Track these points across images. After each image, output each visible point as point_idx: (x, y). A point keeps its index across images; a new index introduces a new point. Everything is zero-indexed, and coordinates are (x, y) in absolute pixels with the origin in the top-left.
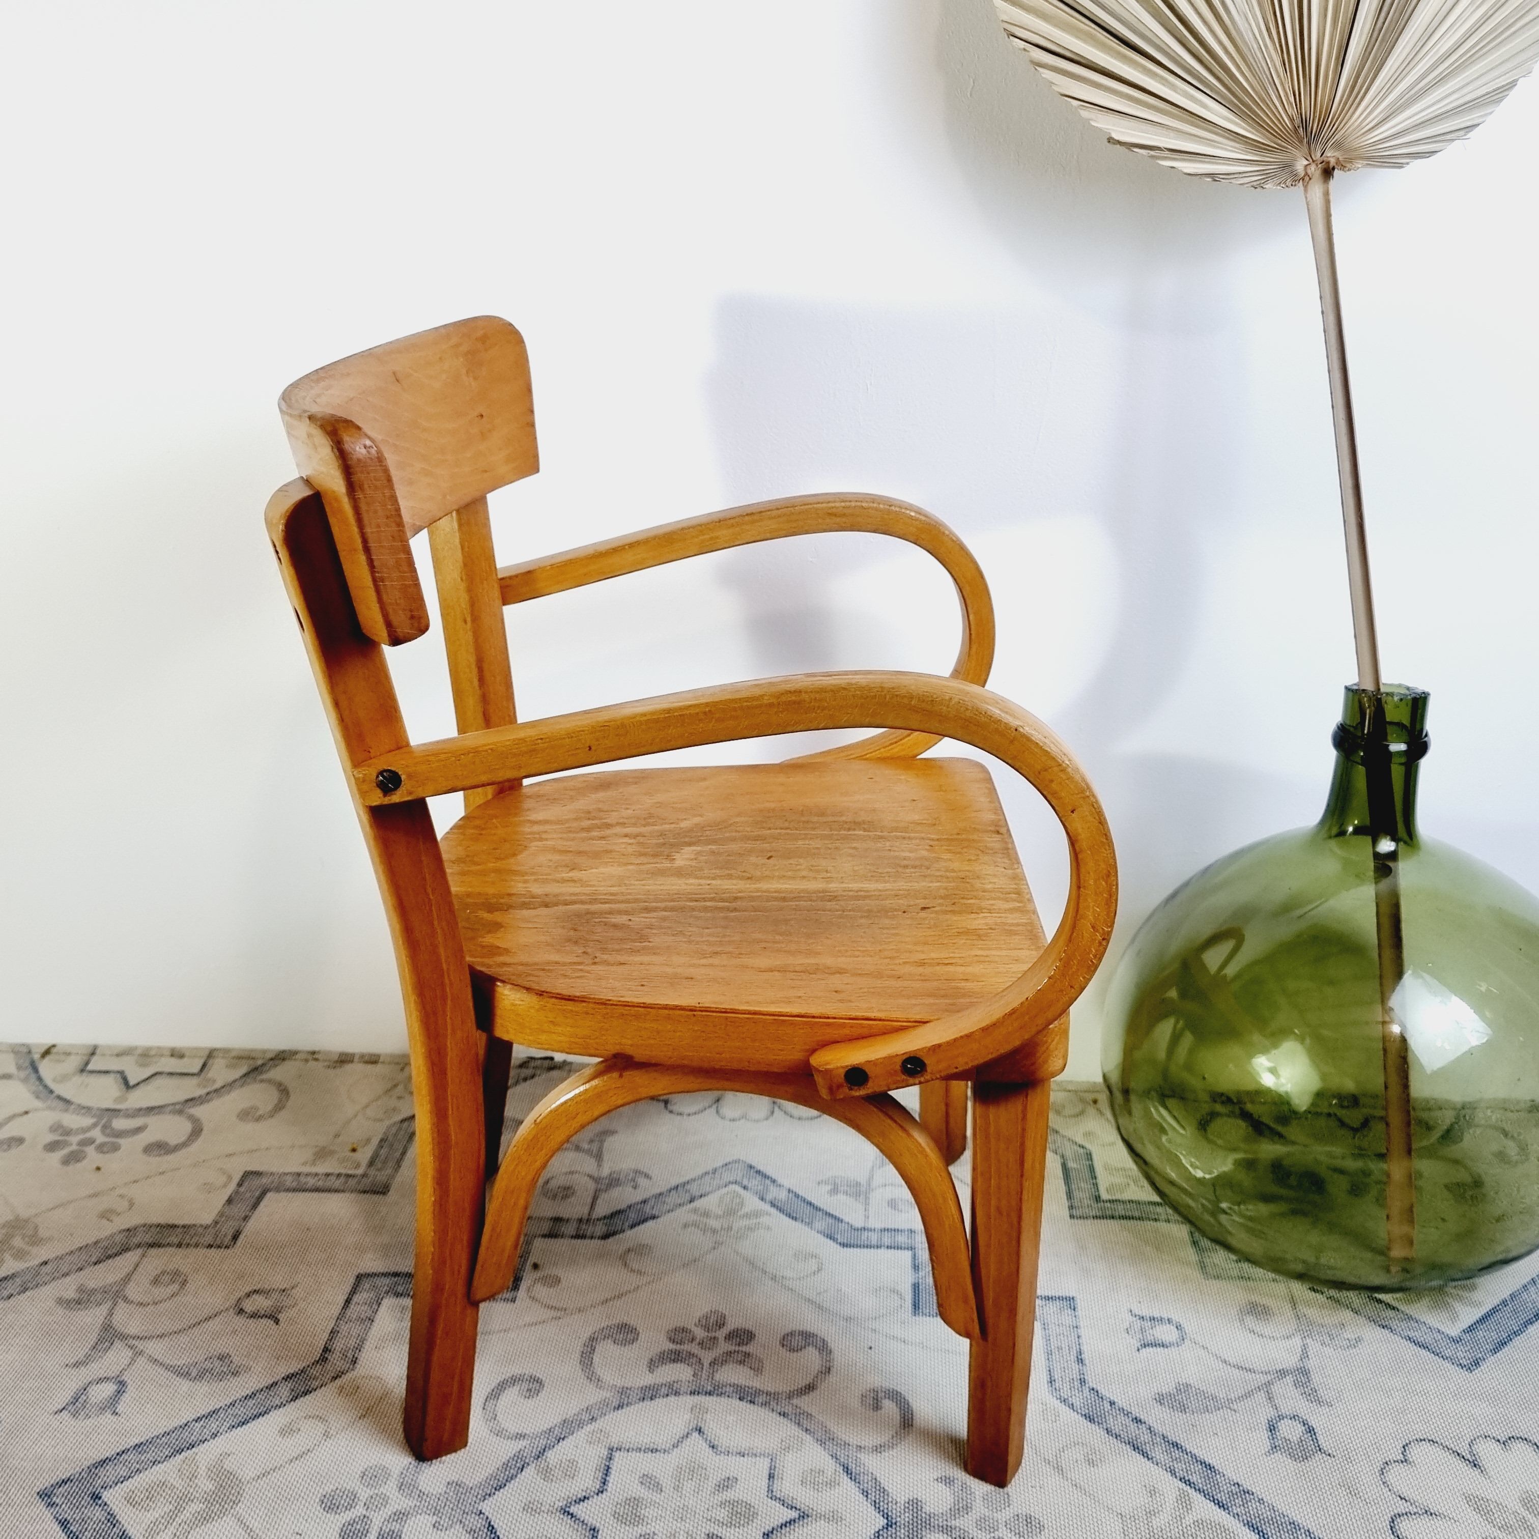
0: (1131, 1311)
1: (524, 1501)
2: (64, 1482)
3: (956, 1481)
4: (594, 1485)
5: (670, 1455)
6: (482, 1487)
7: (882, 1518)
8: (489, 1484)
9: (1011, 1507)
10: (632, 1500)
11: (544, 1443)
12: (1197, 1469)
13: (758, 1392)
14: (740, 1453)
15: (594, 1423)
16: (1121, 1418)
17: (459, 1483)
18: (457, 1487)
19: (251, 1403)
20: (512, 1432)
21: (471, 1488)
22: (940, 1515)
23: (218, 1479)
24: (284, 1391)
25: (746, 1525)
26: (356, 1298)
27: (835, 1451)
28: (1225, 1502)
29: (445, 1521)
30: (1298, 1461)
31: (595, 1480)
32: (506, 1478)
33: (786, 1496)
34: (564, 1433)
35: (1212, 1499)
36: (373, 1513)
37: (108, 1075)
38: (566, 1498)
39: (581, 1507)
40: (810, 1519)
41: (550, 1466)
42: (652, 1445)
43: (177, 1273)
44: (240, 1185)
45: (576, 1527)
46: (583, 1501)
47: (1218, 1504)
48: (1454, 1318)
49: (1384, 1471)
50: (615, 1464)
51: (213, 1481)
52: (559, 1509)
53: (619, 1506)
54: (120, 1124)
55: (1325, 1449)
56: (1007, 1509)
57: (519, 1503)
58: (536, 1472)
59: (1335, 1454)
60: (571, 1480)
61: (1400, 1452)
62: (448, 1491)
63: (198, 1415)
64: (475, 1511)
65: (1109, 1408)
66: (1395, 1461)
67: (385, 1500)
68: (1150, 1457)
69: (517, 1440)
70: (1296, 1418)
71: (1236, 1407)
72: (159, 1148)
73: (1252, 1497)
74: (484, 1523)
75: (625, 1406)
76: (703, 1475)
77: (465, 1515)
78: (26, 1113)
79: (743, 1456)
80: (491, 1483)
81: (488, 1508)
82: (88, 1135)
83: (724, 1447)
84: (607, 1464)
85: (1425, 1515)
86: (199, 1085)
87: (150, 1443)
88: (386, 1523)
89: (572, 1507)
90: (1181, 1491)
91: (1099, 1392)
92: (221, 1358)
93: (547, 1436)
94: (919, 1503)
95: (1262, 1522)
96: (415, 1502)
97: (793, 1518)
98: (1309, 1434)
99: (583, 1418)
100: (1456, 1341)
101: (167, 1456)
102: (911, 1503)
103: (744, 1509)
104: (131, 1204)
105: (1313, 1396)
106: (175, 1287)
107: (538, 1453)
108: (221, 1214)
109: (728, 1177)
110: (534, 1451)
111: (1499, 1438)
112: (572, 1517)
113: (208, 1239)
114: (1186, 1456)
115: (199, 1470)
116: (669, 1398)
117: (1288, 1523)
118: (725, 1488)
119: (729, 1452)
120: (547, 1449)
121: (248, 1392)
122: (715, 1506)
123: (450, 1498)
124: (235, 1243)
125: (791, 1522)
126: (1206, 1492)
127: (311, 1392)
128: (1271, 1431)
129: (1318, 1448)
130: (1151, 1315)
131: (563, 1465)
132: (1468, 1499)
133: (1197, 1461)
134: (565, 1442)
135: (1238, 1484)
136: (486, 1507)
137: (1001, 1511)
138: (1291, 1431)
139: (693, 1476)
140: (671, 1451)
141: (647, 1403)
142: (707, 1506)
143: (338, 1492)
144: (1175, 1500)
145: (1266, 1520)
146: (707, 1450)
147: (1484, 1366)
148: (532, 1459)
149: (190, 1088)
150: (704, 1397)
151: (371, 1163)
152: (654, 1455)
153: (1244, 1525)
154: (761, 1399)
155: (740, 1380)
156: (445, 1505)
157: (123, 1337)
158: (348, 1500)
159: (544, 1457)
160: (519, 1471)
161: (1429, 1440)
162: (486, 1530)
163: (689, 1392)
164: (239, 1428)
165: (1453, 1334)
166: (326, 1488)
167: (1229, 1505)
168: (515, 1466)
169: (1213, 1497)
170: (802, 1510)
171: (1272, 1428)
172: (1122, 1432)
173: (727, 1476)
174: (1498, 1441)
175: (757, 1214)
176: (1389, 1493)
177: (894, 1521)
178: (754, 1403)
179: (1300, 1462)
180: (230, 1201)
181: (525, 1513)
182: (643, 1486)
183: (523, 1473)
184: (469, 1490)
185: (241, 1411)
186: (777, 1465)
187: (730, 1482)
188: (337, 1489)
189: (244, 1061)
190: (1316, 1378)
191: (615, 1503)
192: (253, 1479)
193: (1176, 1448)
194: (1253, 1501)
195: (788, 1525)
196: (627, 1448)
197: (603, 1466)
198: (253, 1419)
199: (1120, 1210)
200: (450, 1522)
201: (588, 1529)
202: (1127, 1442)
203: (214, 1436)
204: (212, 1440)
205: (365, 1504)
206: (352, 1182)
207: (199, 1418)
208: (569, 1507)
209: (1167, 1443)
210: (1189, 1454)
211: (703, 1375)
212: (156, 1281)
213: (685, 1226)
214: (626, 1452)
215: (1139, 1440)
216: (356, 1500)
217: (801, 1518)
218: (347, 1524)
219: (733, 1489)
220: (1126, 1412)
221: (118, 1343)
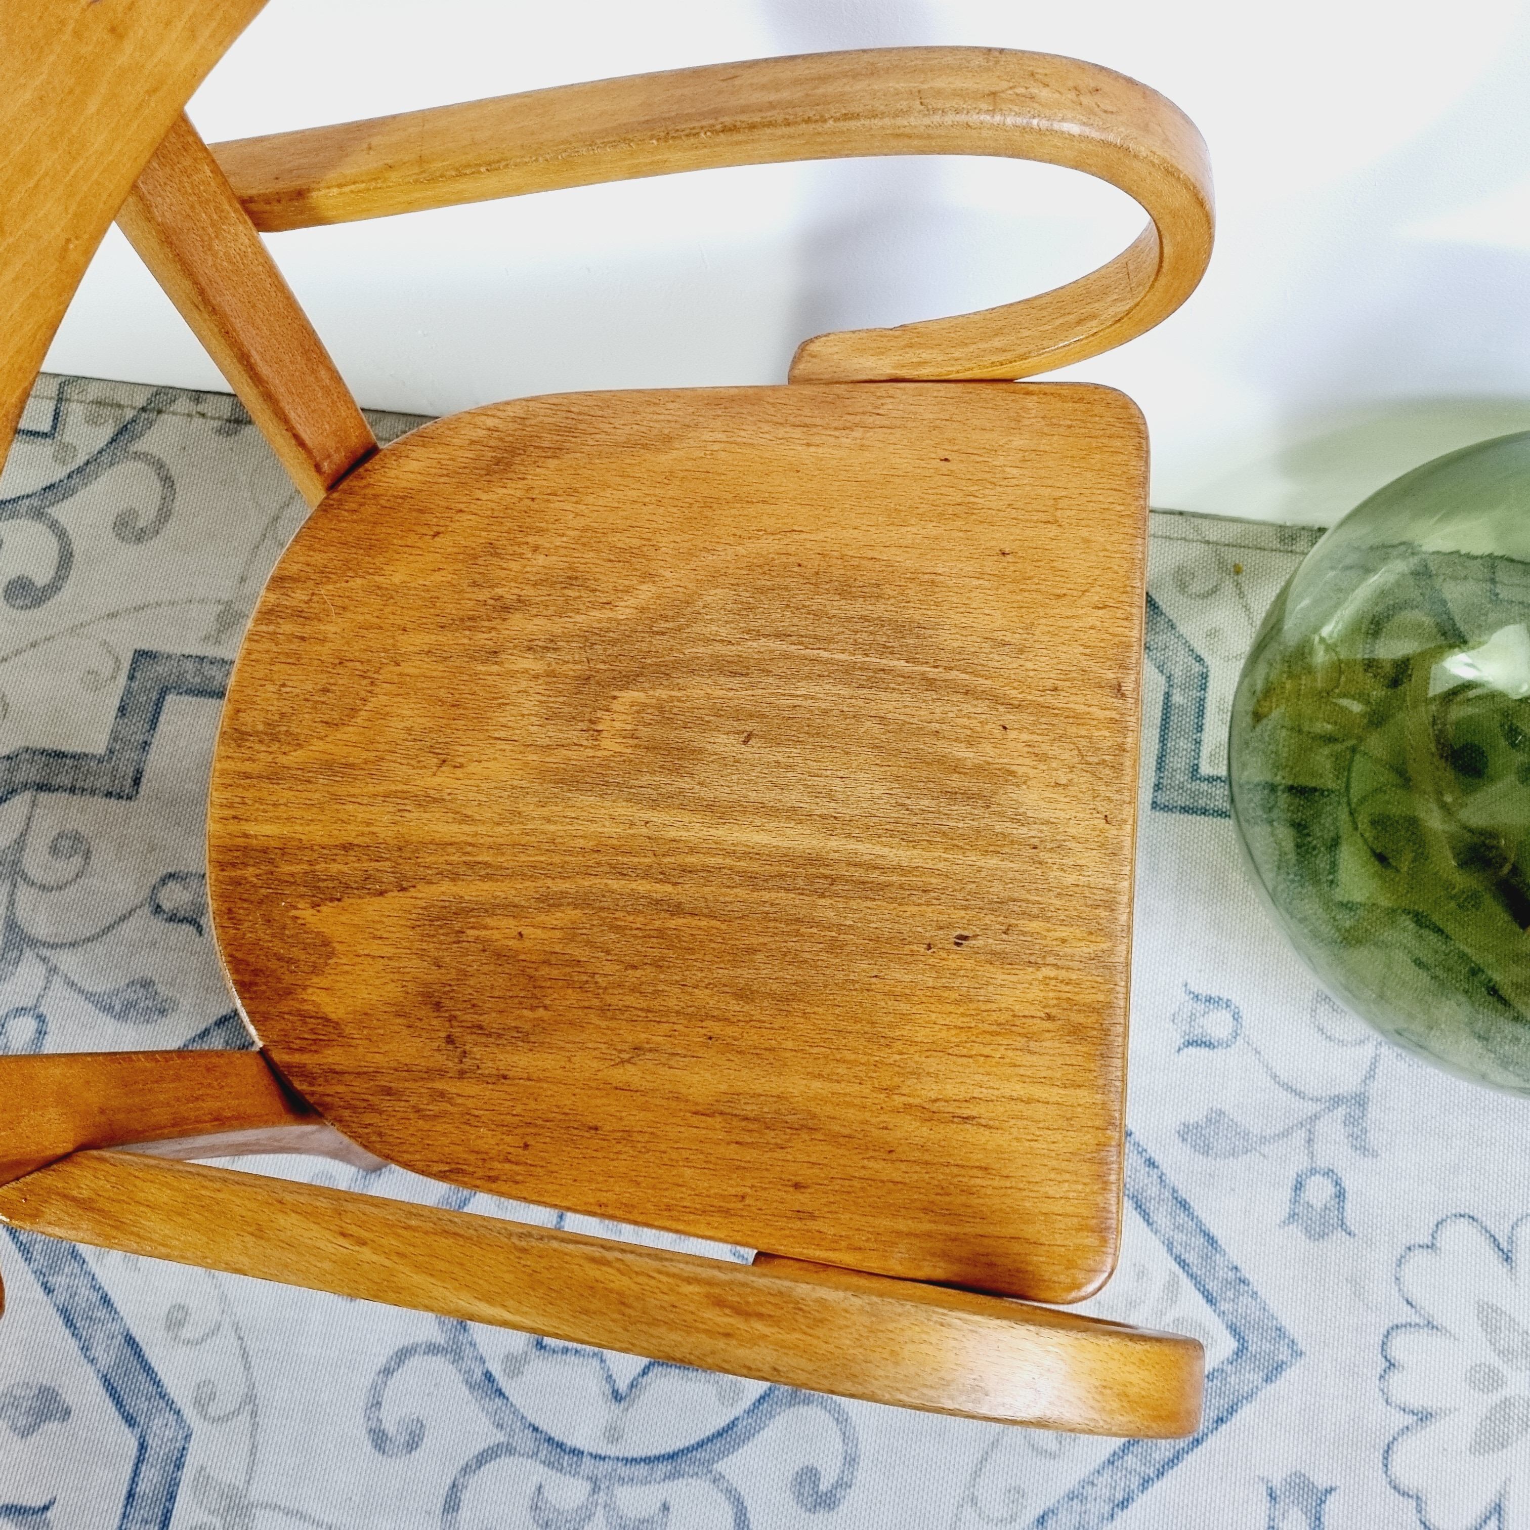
0: (1186, 985)
12: (1197, 1242)
28: (1214, 1295)
30: (1312, 1239)
35: (1202, 1288)
43: (77, 837)
44: (131, 677)
47: (1207, 1296)
49: (1404, 1259)
55: (1348, 1223)
59: (1357, 1232)
61: (1430, 1233)
66: (1419, 1247)
68: (1151, 1218)
70: (1331, 1174)
71: (1266, 1151)
72: (22, 591)
73: (1246, 1288)
85: (1425, 1328)
86: (55, 458)
90: (1172, 1275)
92: (144, 984)
95: (1247, 1325)
98: (1337, 1201)
105: (1360, 1140)
106: (77, 860)
113: (104, 782)
114: (1190, 1223)
117: (1274, 1328)
124: (137, 792)
126: (1199, 1279)
128: (1296, 1192)
129: (1340, 1223)
130: (1209, 994)
132: (1481, 1309)
133: (1201, 1230)
135: (1236, 1268)
138: (1317, 1193)
144: (1162, 1283)
145: (1252, 1319)
149: (45, 464)
153: (1227, 1329)
157: (33, 943)
161: (1469, 1217)
167: (1218, 1298)
169: (1204, 1285)
171: (1299, 1186)
176: (1397, 1293)
179: (1314, 1241)
180: (122, 709)
189: (106, 411)
193: (1183, 1209)
209: (1174, 1201)
210: (1195, 1220)
212: (55, 850)
220: (1140, 1149)
221: (28, 954)
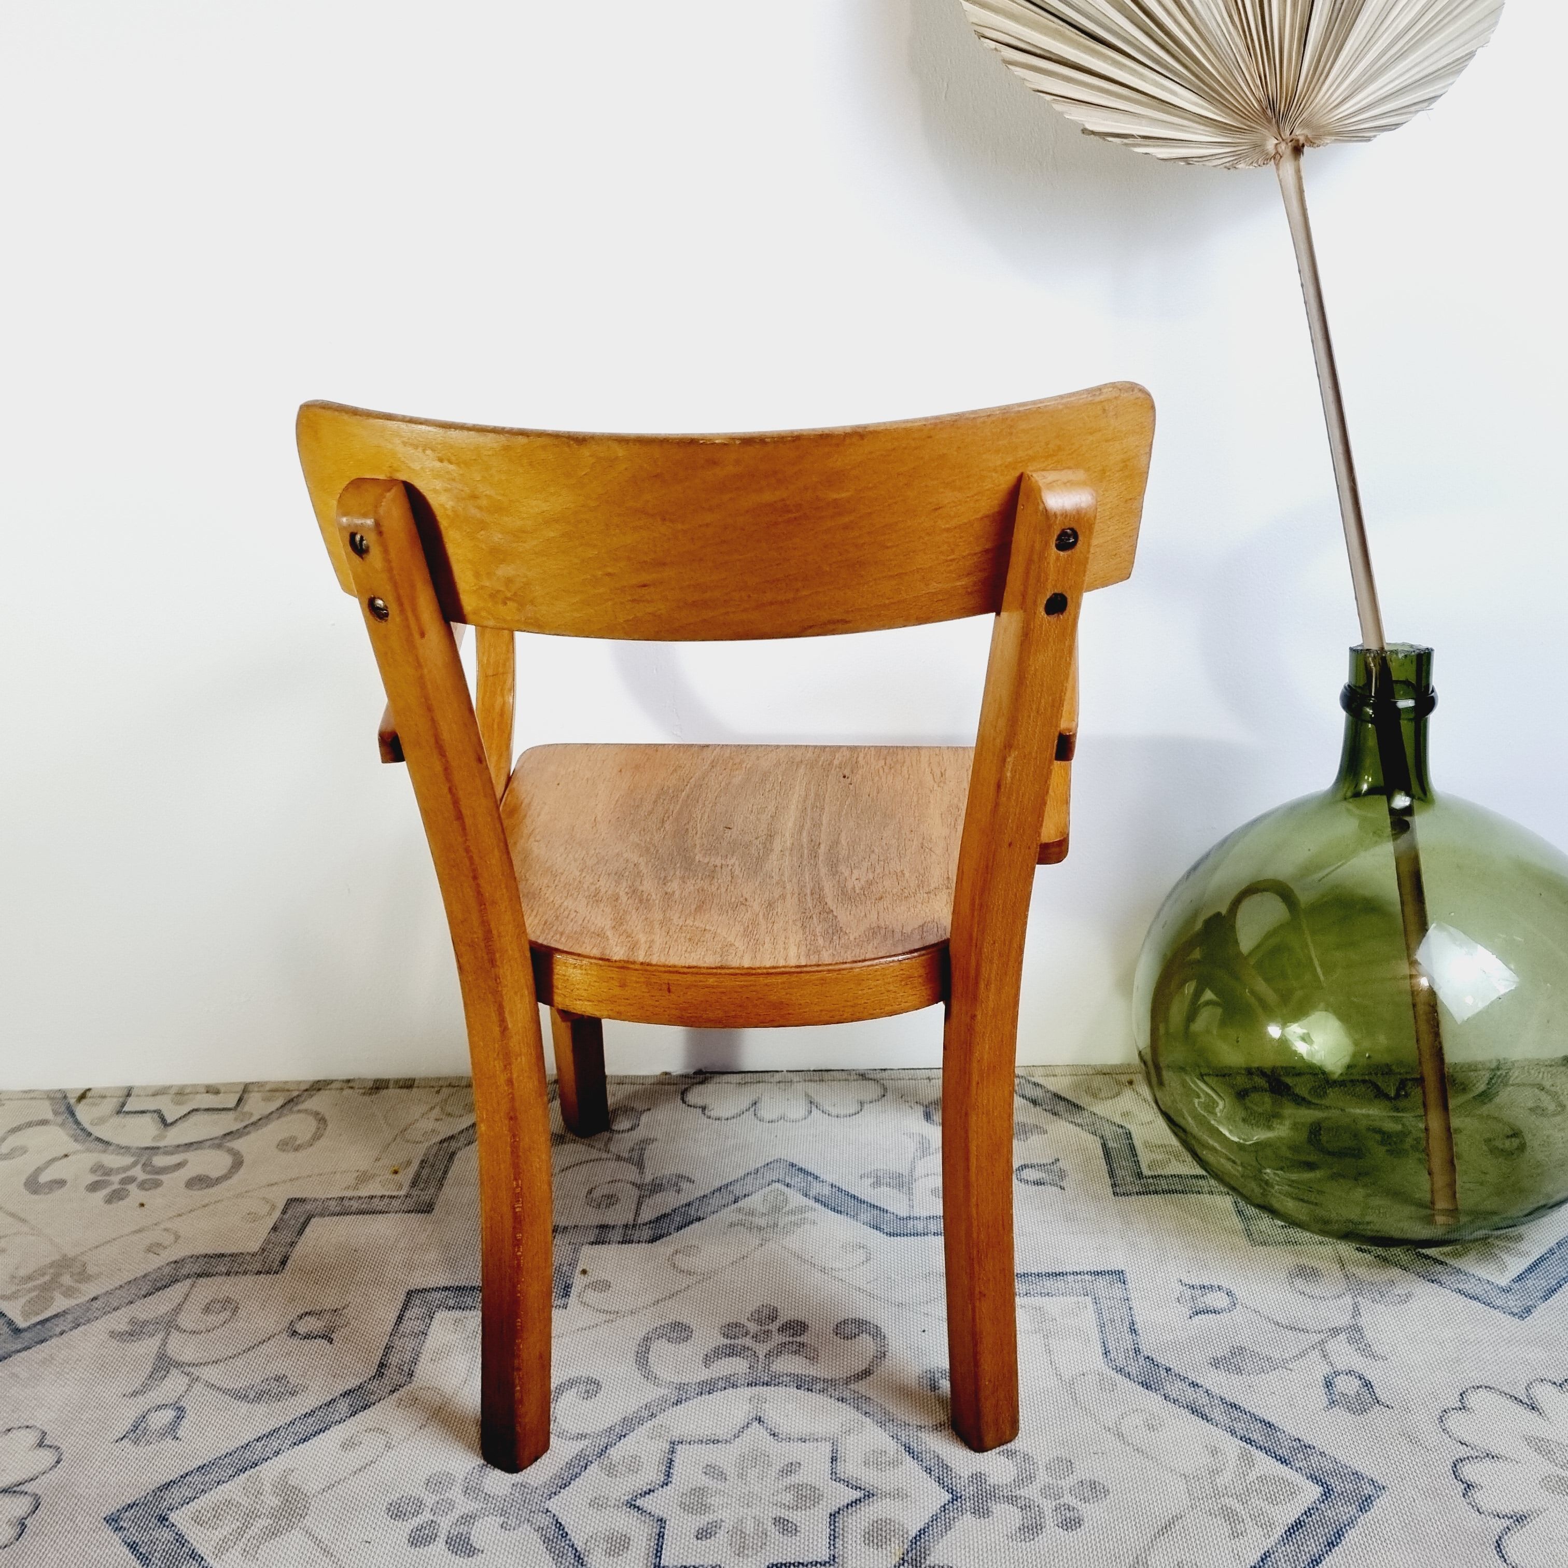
0: (1181, 1281)
1: (590, 1497)
2: (131, 1506)
3: (1018, 1453)
4: (658, 1478)
5: (732, 1445)
6: (547, 1487)
7: (947, 1493)
8: (554, 1483)
9: (1074, 1473)
10: (698, 1490)
11: (606, 1441)
12: (1256, 1427)
13: (815, 1380)
14: (801, 1439)
15: (653, 1420)
16: (1179, 1384)
17: (524, 1484)
18: (522, 1488)
19: (310, 1420)
20: (573, 1433)
21: (536, 1488)
22: (1005, 1487)
23: (284, 1495)
24: (343, 1406)
25: (812, 1507)
26: (408, 1314)
27: (895, 1432)
28: (1287, 1457)
29: (512, 1522)
30: (1357, 1414)
31: (659, 1473)
32: (570, 1476)
33: (850, 1478)
34: (624, 1430)
35: (1273, 1455)
36: (440, 1517)
37: (144, 1115)
38: (631, 1492)
39: (646, 1500)
40: (875, 1498)
41: (613, 1463)
42: (713, 1436)
43: (228, 1300)
44: (284, 1212)
45: (643, 1519)
46: (649, 1494)
47: (1281, 1459)
48: (1503, 1268)
49: (1443, 1418)
50: (678, 1457)
51: (279, 1497)
52: (625, 1503)
53: (684, 1497)
54: (160, 1161)
55: (1383, 1401)
56: (1071, 1476)
57: (585, 1499)
58: (600, 1469)
59: (1393, 1405)
60: (635, 1474)
61: (1458, 1399)
62: (513, 1492)
63: (259, 1435)
64: (541, 1509)
65: (1166, 1374)
66: (1453, 1409)
67: (451, 1504)
68: (1209, 1418)
69: (579, 1440)
70: (1352, 1373)
71: (1291, 1366)
72: (200, 1182)
73: (1313, 1451)
74: (551, 1520)
75: (683, 1402)
76: (766, 1462)
77: (532, 1514)
78: (66, 1156)
79: (804, 1442)
80: (556, 1482)
81: (555, 1507)
82: (129, 1173)
83: (785, 1434)
84: (670, 1457)
85: (1487, 1459)
86: (236, 1119)
87: (213, 1464)
88: (454, 1526)
89: (638, 1500)
90: (1243, 1450)
91: (1155, 1360)
92: (278, 1379)
93: (608, 1434)
94: (983, 1477)
95: (1325, 1474)
96: (481, 1504)
97: (858, 1498)
98: (1366, 1388)
99: (643, 1414)
100: (1506, 1290)
101: (231, 1476)
102: (974, 1477)
103: (809, 1492)
104: (177, 1237)
105: (1367, 1351)
106: (226, 1315)
107: (600, 1451)
108: (267, 1241)
109: (769, 1176)
110: (596, 1449)
111: (1555, 1380)
112: (639, 1510)
113: (257, 1266)
114: (1245, 1416)
115: (263, 1487)
116: (727, 1391)
117: (1351, 1474)
118: (789, 1473)
119: (790, 1438)
120: (609, 1447)
121: (306, 1410)
122: (780, 1491)
123: (515, 1499)
124: (283, 1269)
125: (857, 1502)
126: (1267, 1449)
127: (370, 1407)
128: (1328, 1387)
129: (1375, 1401)
130: (1201, 1283)
131: (626, 1461)
132: (1529, 1440)
133: (1256, 1420)
134: (626, 1439)
135: (1299, 1440)
136: (553, 1505)
137: (1064, 1478)
138: (1347, 1386)
139: (755, 1463)
140: (732, 1441)
141: (705, 1397)
142: (772, 1492)
143: (404, 1499)
144: (1237, 1458)
145: (1329, 1472)
146: (768, 1438)
147: (1536, 1314)
148: (595, 1457)
149: (228, 1122)
150: (761, 1388)
151: (414, 1184)
152: (716, 1445)
153: (1308, 1479)
154: (818, 1387)
155: (797, 1370)
156: (512, 1506)
157: (178, 1365)
158: (414, 1506)
159: (607, 1455)
160: (583, 1469)
161: (1486, 1387)
162: (554, 1528)
163: (746, 1385)
164: (301, 1445)
165: (1502, 1284)
166: (392, 1497)
167: (1291, 1459)
168: (579, 1465)
169: (1275, 1453)
170: (867, 1490)
171: (1329, 1384)
172: (1179, 1397)
173: (791, 1461)
174: (1555, 1383)
175: (802, 1210)
176: (1449, 1439)
177: (959, 1495)
178: (811, 1390)
179: (1359, 1414)
180: (275, 1229)
181: (591, 1508)
182: (708, 1476)
183: (587, 1471)
184: (534, 1490)
185: (301, 1429)
186: (839, 1449)
187: (793, 1467)
188: (403, 1497)
189: (277, 1094)
190: (1369, 1335)
191: (680, 1494)
192: (319, 1492)
193: (1234, 1409)
194: (1315, 1455)
195: (854, 1504)
196: (689, 1441)
197: (666, 1459)
198: (314, 1436)
199: (1164, 1185)
200: (518, 1522)
201: (655, 1520)
202: (1185, 1406)
203: (277, 1453)
204: (274, 1458)
205: (432, 1510)
206: (396, 1203)
207: (259, 1438)
208: (635, 1501)
209: (1225, 1405)
210: (1248, 1414)
211: (760, 1367)
212: (207, 1310)
213: (731, 1225)
214: (688, 1445)
215: (1197, 1404)
216: (422, 1506)
217: (867, 1498)
218: (415, 1530)
219: (797, 1473)
220: (1182, 1378)
221: (174, 1371)
